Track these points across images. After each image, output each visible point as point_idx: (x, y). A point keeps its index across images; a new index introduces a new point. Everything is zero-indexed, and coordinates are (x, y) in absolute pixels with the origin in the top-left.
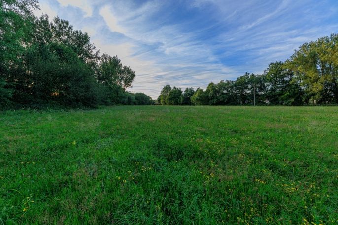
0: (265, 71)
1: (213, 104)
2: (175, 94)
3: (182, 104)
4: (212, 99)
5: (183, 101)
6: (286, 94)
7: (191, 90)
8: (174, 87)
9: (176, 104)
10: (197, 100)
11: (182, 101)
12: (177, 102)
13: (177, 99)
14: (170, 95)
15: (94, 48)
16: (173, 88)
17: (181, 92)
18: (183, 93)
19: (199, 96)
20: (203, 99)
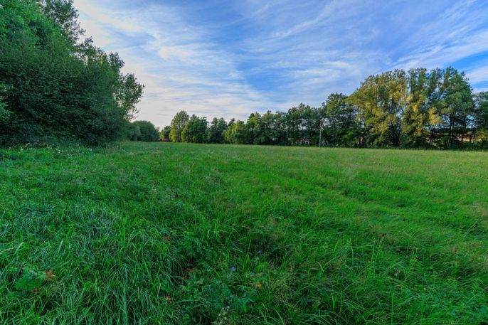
0: (324, 103)
1: (260, 143)
2: (197, 125)
3: (209, 142)
4: (257, 136)
5: (211, 138)
6: (349, 134)
7: (222, 121)
8: (194, 115)
9: (200, 141)
10: (236, 136)
11: (209, 137)
12: (201, 138)
13: (200, 133)
14: (189, 127)
15: (81, 32)
16: (191, 116)
17: (206, 123)
18: (210, 125)
19: (239, 131)
20: (246, 135)
